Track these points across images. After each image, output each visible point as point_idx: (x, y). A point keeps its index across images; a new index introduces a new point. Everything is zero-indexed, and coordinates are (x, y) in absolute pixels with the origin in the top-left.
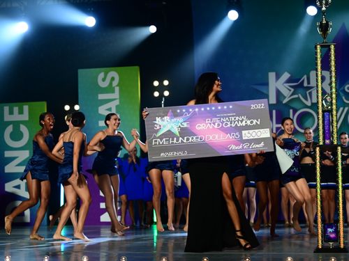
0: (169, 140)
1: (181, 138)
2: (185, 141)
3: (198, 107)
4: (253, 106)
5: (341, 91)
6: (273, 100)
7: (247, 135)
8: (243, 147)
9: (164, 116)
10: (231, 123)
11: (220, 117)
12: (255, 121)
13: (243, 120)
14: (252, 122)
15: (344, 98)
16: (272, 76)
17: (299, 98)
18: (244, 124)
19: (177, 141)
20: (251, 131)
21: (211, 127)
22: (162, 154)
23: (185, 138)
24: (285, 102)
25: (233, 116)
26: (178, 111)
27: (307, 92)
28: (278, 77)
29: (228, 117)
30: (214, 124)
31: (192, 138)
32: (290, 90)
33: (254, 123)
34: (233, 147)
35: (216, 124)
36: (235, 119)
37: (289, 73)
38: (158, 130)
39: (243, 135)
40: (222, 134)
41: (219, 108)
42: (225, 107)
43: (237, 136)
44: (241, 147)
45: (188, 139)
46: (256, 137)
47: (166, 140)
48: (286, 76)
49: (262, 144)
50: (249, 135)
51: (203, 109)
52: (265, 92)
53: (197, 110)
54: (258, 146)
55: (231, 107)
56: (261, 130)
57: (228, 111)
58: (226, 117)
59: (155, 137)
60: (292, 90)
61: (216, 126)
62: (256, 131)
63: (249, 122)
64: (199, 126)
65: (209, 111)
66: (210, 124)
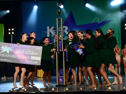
4: (37, 48)
6: (48, 36)
8: (30, 62)
12: (36, 54)
13: (32, 52)
16: (48, 28)
21: (21, 53)
24: (52, 36)
27: (60, 33)
28: (50, 28)
30: (22, 52)
31: (13, 56)
32: (54, 32)
37: (54, 27)
40: (24, 56)
43: (29, 58)
48: (53, 28)
52: (46, 33)
53: (17, 46)
58: (26, 50)
60: (55, 32)
63: (34, 54)
64: (16, 52)
65: (21, 47)
66: (21, 52)
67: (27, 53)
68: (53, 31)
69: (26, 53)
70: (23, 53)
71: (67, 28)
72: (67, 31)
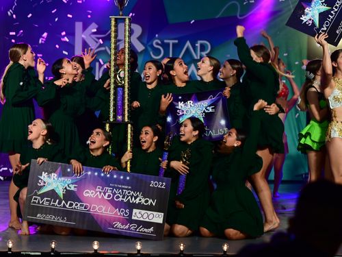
0: (50, 201)
1: (63, 202)
2: (67, 206)
3: (91, 170)
4: (153, 184)
5: (149, 46)
7: (138, 214)
8: (129, 228)
9: (51, 173)
10: (123, 197)
11: (114, 187)
12: (150, 201)
13: (137, 196)
14: (147, 201)
15: (151, 53)
17: (106, 50)
18: (137, 201)
19: (59, 203)
20: (143, 212)
21: (100, 197)
22: (38, 215)
23: (69, 202)
25: (128, 189)
26: (69, 170)
29: (122, 189)
30: (105, 193)
31: (77, 205)
32: (97, 42)
33: (149, 203)
34: (119, 225)
35: (107, 194)
36: (129, 193)
37: (97, 24)
38: (41, 187)
39: (134, 214)
40: (110, 207)
41: (115, 176)
42: (122, 177)
43: (126, 214)
44: (127, 227)
45: (71, 205)
46: (147, 220)
47: (47, 200)
49: (151, 229)
50: (140, 216)
51: (96, 174)
53: (89, 173)
54: (145, 230)
55: (128, 178)
56: (155, 213)
57: (124, 182)
58: (119, 189)
59: (36, 194)
61: (106, 197)
62: (149, 212)
63: (143, 201)
64: (87, 192)
65: (103, 177)
66: (100, 192)
67: (120, 199)
68: (94, 36)
69: (118, 197)
70: (109, 196)
71: (138, 30)
72: (139, 39)
